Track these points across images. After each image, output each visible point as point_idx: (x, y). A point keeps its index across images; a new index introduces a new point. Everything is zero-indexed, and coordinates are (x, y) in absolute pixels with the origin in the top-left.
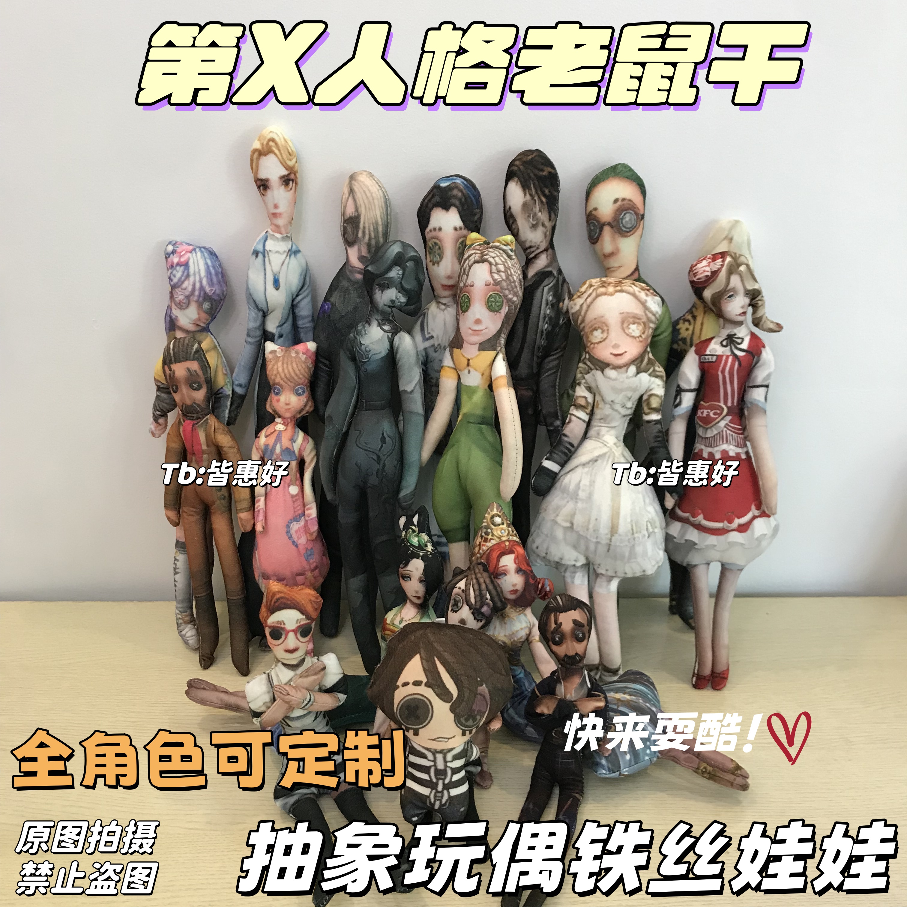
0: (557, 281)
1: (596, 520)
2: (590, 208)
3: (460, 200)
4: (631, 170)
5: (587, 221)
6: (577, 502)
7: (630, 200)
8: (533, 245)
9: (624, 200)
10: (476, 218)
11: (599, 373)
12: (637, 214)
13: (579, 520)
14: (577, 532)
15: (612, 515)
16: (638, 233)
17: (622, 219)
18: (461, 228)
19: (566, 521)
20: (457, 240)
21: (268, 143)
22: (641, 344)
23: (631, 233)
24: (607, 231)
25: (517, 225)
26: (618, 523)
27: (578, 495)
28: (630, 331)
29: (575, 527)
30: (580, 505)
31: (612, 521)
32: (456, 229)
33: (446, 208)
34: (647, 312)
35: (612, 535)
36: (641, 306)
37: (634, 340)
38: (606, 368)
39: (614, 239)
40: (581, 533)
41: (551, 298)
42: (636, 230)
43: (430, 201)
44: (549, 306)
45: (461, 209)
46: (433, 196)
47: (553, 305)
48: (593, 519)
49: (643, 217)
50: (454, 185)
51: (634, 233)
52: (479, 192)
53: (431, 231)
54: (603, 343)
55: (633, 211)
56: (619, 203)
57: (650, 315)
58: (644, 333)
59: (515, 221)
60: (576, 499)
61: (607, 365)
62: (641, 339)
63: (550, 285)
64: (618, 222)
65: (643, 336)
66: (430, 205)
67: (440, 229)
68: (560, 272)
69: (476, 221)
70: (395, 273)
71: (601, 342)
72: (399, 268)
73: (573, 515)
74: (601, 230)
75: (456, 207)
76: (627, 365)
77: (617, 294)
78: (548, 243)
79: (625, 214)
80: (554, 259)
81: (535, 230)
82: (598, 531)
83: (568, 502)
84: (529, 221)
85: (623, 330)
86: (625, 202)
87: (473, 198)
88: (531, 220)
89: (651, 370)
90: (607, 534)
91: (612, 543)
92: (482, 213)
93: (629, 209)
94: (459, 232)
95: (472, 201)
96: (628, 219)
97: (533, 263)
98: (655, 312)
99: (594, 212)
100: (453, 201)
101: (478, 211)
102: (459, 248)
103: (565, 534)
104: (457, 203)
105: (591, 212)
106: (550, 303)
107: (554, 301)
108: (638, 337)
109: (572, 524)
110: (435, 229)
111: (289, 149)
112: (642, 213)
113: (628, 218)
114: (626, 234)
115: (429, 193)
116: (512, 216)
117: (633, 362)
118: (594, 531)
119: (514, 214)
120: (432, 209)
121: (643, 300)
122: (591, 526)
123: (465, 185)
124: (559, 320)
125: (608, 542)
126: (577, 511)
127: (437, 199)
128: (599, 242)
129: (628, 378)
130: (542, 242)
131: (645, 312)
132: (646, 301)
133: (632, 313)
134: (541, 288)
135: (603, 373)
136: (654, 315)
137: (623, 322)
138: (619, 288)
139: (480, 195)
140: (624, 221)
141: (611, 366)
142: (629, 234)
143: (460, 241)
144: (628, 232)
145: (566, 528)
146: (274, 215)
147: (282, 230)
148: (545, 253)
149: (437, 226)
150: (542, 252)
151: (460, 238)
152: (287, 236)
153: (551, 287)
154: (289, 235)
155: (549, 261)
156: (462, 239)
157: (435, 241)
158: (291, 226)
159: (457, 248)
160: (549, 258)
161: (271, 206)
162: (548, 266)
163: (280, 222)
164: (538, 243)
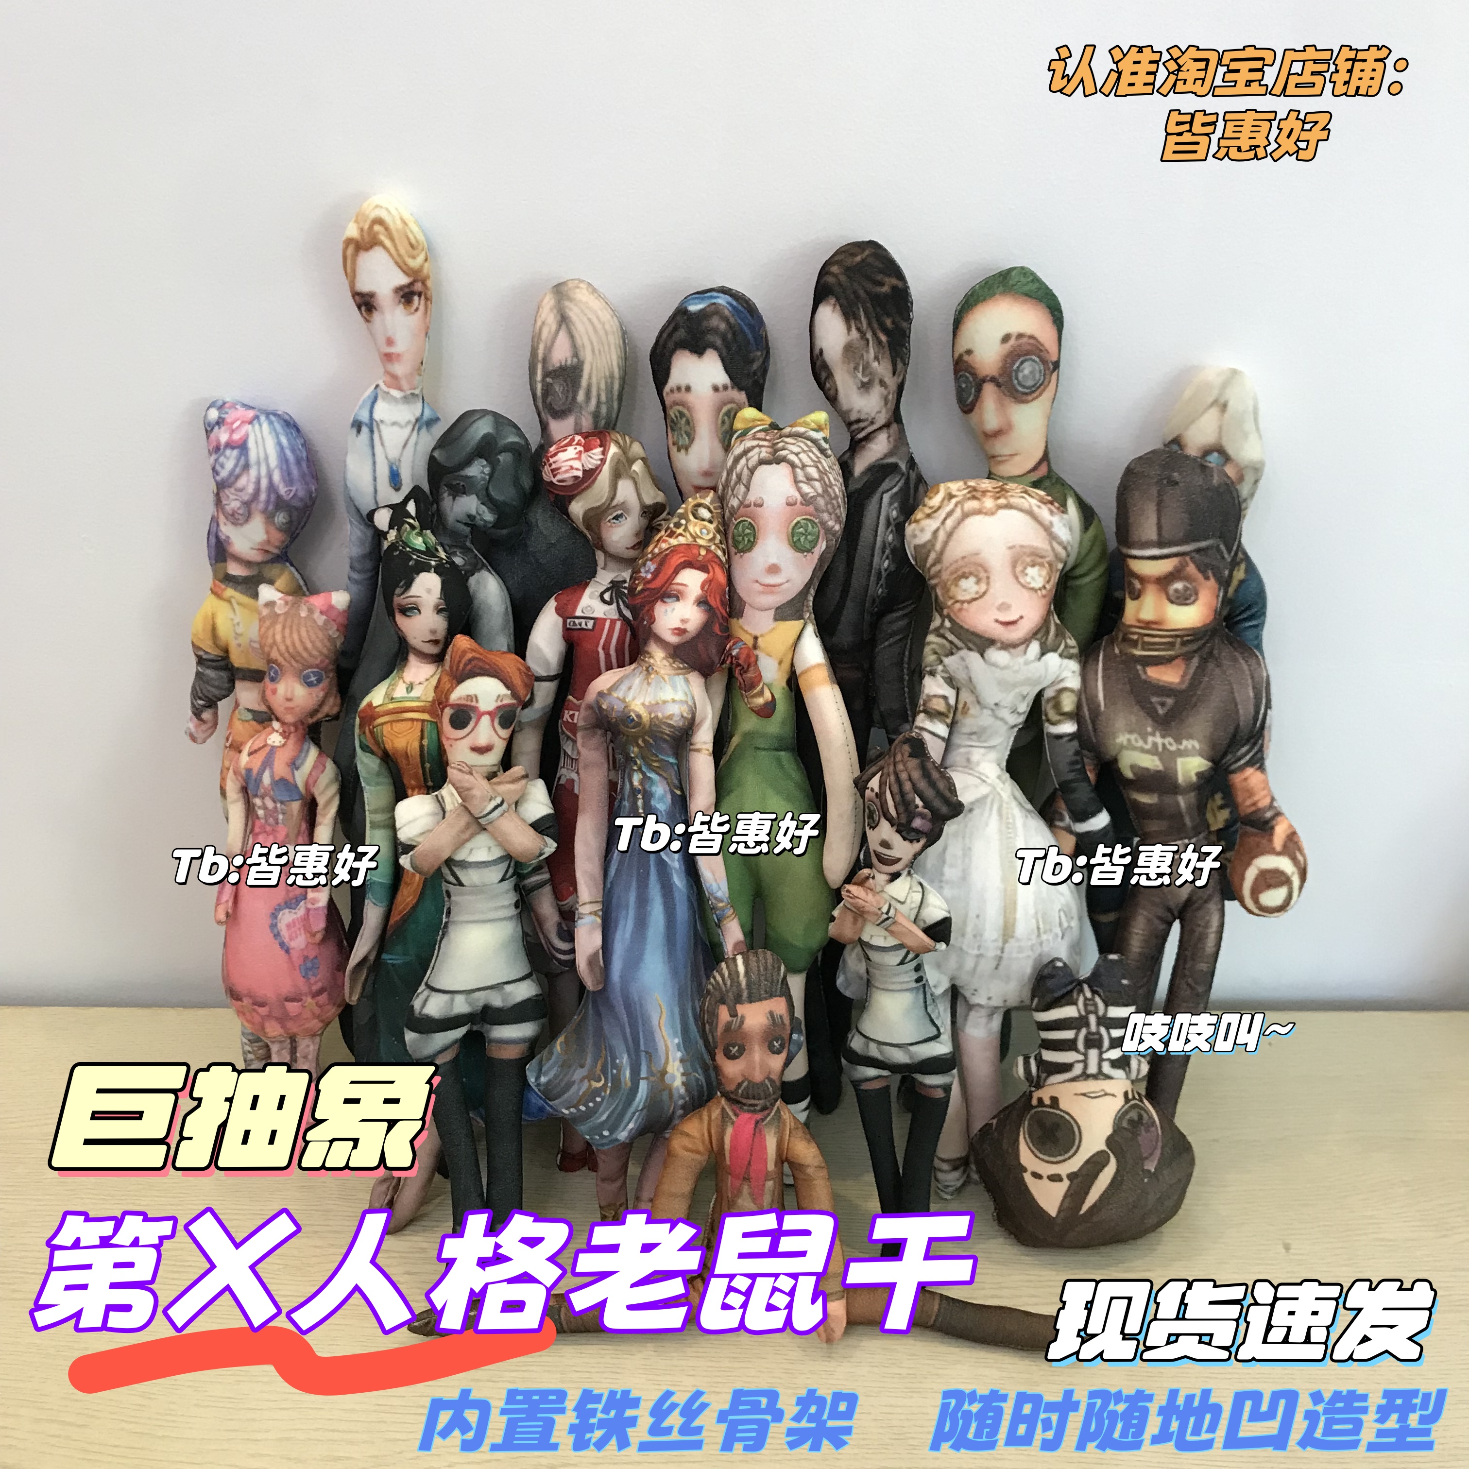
0: (907, 482)
1: (978, 916)
2: (960, 349)
3: (724, 337)
4: (1037, 280)
5: (955, 374)
7: (1032, 337)
8: (863, 416)
9: (1020, 336)
10: (756, 366)
11: (973, 655)
12: (1044, 362)
15: (1005, 906)
16: (1048, 394)
17: (1017, 371)
18: (725, 388)
20: (719, 409)
21: (372, 227)
22: (1045, 600)
23: (1034, 395)
24: (989, 394)
25: (834, 382)
26: (1015, 921)
28: (1027, 578)
31: (1005, 916)
32: (716, 389)
33: (698, 350)
34: (1054, 544)
35: (1005, 942)
36: (1042, 532)
37: (1032, 593)
38: (988, 647)
39: (1001, 407)
41: (894, 513)
42: (1043, 391)
43: (670, 338)
44: (892, 528)
45: (724, 352)
46: (676, 330)
47: (898, 527)
48: (972, 913)
49: (1056, 366)
50: (714, 308)
51: (1040, 396)
52: (761, 319)
53: (672, 391)
54: (980, 601)
55: (1038, 356)
56: (1012, 342)
57: (1058, 549)
58: (1047, 581)
59: (830, 375)
60: (941, 881)
61: (990, 642)
62: (1043, 592)
63: (894, 491)
64: (1010, 376)
65: (1047, 586)
66: (671, 346)
67: (688, 389)
68: (912, 465)
69: (756, 372)
71: (974, 600)
74: (979, 390)
75: (717, 349)
76: (1025, 642)
77: (1002, 511)
78: (890, 414)
79: (1022, 363)
80: (901, 442)
81: (868, 392)
82: (981, 935)
84: (856, 377)
85: (1016, 577)
86: (1024, 340)
87: (749, 333)
88: (859, 375)
89: (1062, 647)
90: (996, 940)
91: (1005, 955)
92: (767, 357)
93: (1030, 352)
94: (723, 395)
95: (746, 336)
96: (1028, 370)
97: (863, 447)
98: (1065, 543)
99: (967, 358)
100: (711, 338)
101: (759, 354)
102: (723, 422)
104: (719, 342)
105: (962, 356)
106: (893, 523)
107: (898, 520)
108: (1040, 589)
110: (679, 389)
111: (412, 237)
112: (1054, 359)
113: (1027, 368)
114: (1024, 398)
115: (670, 321)
116: (825, 366)
117: (1033, 635)
118: (975, 936)
119: (829, 363)
120: (673, 352)
121: (1048, 524)
122: (969, 928)
123: (736, 308)
125: (998, 953)
127: (682, 334)
128: (977, 410)
129: (1025, 663)
130: (879, 412)
131: (1050, 544)
132: (1052, 524)
133: (1029, 547)
134: (878, 494)
135: (982, 656)
136: (1066, 548)
137: (1014, 564)
138: (1002, 500)
139: (763, 326)
140: (1020, 375)
141: (997, 644)
142: (1029, 398)
143: (725, 409)
144: (1027, 394)
146: (388, 357)
147: (404, 384)
148: (885, 430)
149: (683, 383)
150: (880, 428)
151: (725, 404)
152: (413, 394)
153: (896, 493)
154: (417, 392)
155: (891, 446)
156: (729, 406)
157: (680, 408)
158: (420, 375)
159: (720, 422)
160: (891, 439)
161: (382, 341)
162: (890, 454)
163: (399, 369)
164: (873, 415)
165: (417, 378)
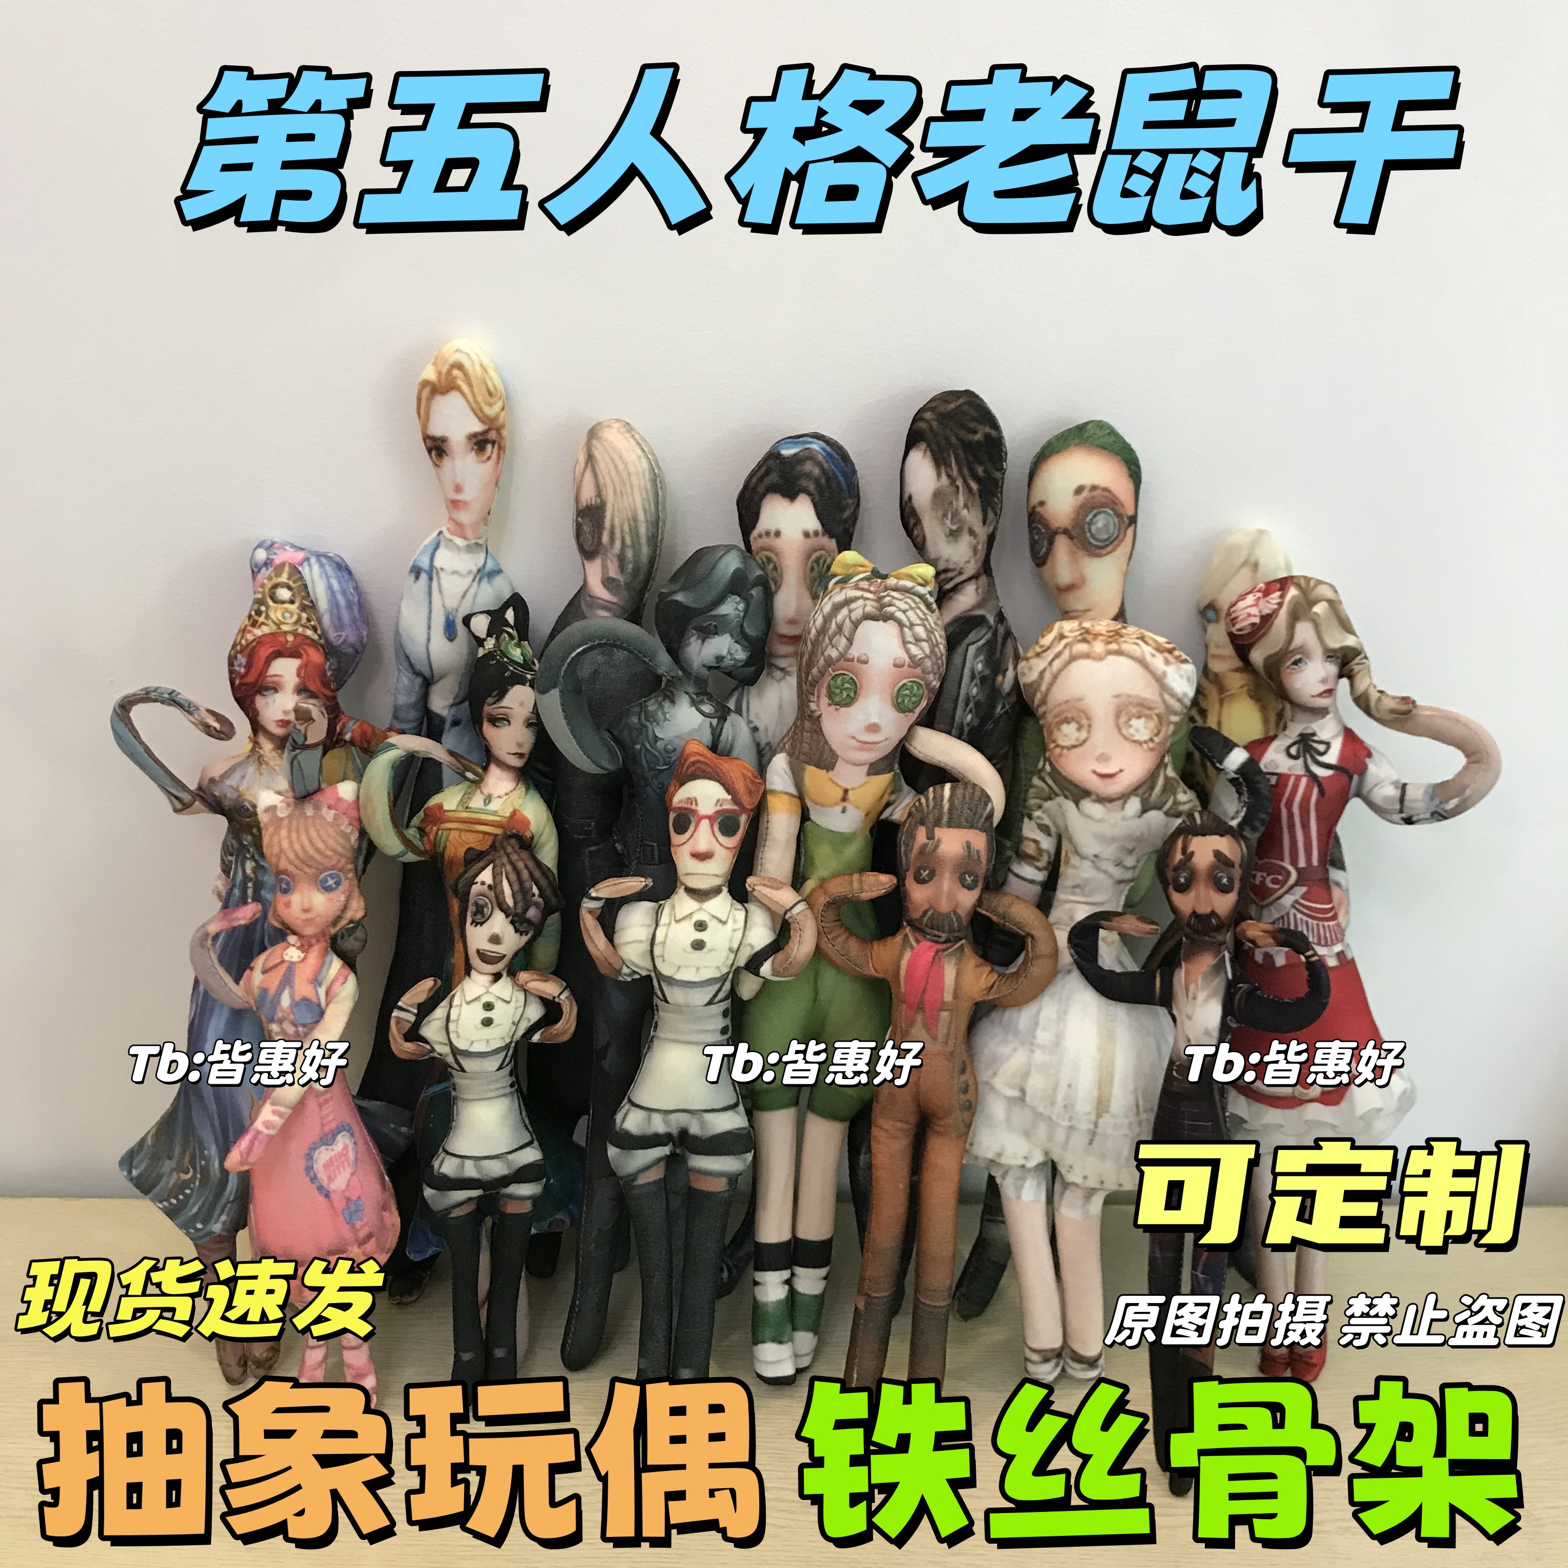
0: (995, 634)
1: (1069, 1086)
2: (1034, 501)
3: (817, 482)
4: (1112, 432)
5: (1029, 525)
6: (1032, 1051)
7: (1106, 490)
8: (951, 566)
9: (1094, 488)
10: (847, 514)
11: (1069, 805)
12: (1119, 515)
13: (1035, 1084)
14: (1033, 1109)
15: (1100, 1078)
16: (1124, 548)
17: (1090, 524)
18: (816, 534)
19: (1012, 1087)
20: (809, 556)
21: (449, 371)
22: (1152, 754)
23: (1109, 549)
24: (1062, 546)
25: (922, 529)
26: (1110, 1093)
27: (1034, 1037)
28: (1132, 731)
29: (1028, 1098)
30: (1038, 1056)
31: (1100, 1089)
32: (807, 535)
33: (791, 494)
34: (1167, 697)
35: (1099, 1116)
36: (1154, 684)
37: (1138, 747)
38: (1083, 798)
39: (1074, 560)
40: (1041, 1110)
41: (980, 666)
42: (1118, 545)
43: (761, 479)
44: (977, 681)
45: (817, 497)
46: (767, 473)
47: (983, 680)
48: (1063, 1084)
49: (1133, 520)
50: (807, 453)
51: (1114, 550)
52: (852, 465)
53: (760, 536)
54: (1079, 750)
55: (1113, 509)
56: (1085, 494)
57: (1171, 701)
58: (1157, 735)
59: (918, 522)
60: (1032, 1044)
61: (1087, 793)
62: (1151, 745)
63: (982, 642)
64: (1082, 529)
65: (1156, 739)
66: (761, 489)
67: (778, 534)
68: (1001, 618)
69: (846, 521)
70: (731, 608)
71: (1074, 747)
72: (738, 599)
73: (1026, 1075)
74: (1051, 542)
75: (809, 494)
76: (1124, 797)
77: (1110, 657)
78: (980, 564)
79: (1095, 515)
80: (989, 595)
81: (956, 541)
82: (1073, 1106)
83: (1015, 1050)
84: (943, 524)
85: (1119, 729)
86: (1097, 493)
87: (841, 479)
88: (948, 522)
89: (1169, 804)
90: (1089, 1113)
91: (1099, 1130)
92: (858, 505)
93: (1103, 505)
94: (813, 541)
95: (839, 483)
96: (1101, 523)
97: (951, 598)
98: (1180, 695)
99: (1039, 509)
100: (804, 483)
101: (850, 501)
102: (812, 569)
103: (1009, 1110)
104: (812, 487)
105: (1034, 508)
106: (978, 676)
107: (987, 672)
108: (1146, 742)
109: (1023, 1091)
110: (768, 534)
111: (490, 384)
112: (1131, 512)
113: (1101, 521)
114: (1098, 551)
115: (760, 466)
116: (914, 513)
117: (1134, 791)
118: (1065, 1106)
119: (918, 510)
120: (763, 496)
121: (1159, 673)
122: (1060, 1098)
123: (828, 453)
124: (995, 707)
125: (1092, 1127)
126: (1033, 1070)
127: (774, 478)
128: (1049, 563)
129: (1124, 819)
130: (968, 562)
131: (1161, 695)
132: (1164, 673)
133: (1137, 697)
134: (964, 645)
135: (1077, 805)
136: (1179, 700)
137: (1118, 715)
138: (1114, 646)
139: (854, 471)
140: (1093, 528)
141: (1094, 797)
142: (1104, 552)
143: (813, 557)
144: (1101, 548)
145: (1011, 1101)
146: (455, 504)
147: (469, 533)
148: (974, 581)
149: (773, 529)
150: (969, 579)
151: (815, 551)
152: (477, 544)
153: (983, 646)
154: (481, 541)
155: (980, 598)
156: (818, 553)
157: (768, 554)
158: (486, 525)
159: (808, 568)
160: (980, 591)
161: (450, 488)
162: (979, 605)
163: (465, 517)
164: (961, 565)
165: (483, 527)
